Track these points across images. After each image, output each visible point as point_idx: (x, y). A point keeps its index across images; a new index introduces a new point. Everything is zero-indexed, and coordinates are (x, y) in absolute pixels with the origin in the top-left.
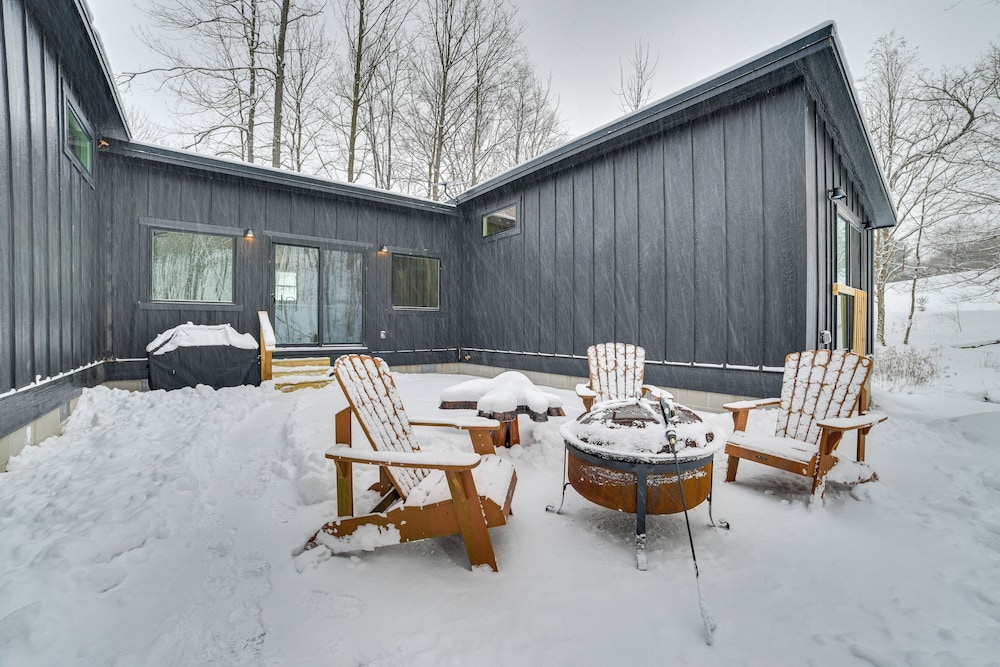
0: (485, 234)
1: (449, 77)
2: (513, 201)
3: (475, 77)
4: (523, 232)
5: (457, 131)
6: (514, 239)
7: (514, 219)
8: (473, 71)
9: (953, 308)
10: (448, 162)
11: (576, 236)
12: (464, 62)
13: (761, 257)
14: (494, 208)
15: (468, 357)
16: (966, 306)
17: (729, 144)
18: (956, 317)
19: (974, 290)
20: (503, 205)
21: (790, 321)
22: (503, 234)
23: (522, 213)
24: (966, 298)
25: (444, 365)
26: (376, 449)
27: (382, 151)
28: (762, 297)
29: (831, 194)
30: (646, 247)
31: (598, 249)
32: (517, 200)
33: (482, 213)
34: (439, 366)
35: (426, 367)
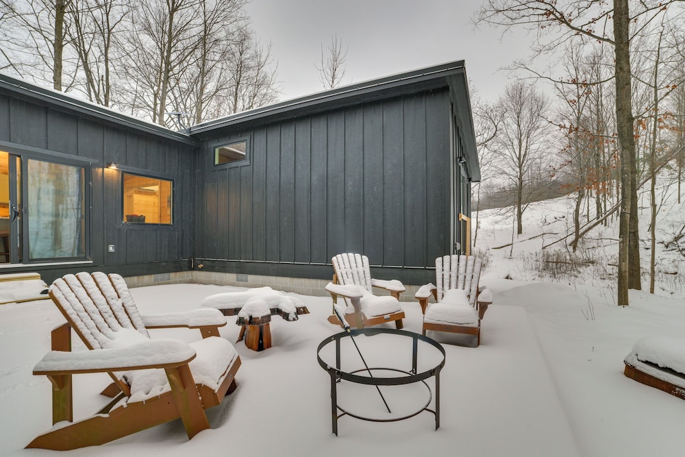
0: (217, 162)
1: (175, 20)
2: (243, 138)
3: (202, 28)
4: (252, 163)
5: (183, 70)
6: (244, 170)
7: (244, 154)
8: (200, 21)
9: (492, 227)
10: (172, 97)
11: (297, 171)
12: (191, 11)
13: (425, 195)
14: (225, 142)
15: (201, 266)
16: (497, 227)
17: (406, 119)
18: (493, 232)
19: (499, 218)
20: (235, 140)
21: (442, 237)
22: (234, 164)
23: (251, 149)
24: (497, 222)
25: (178, 273)
26: (90, 348)
27: (98, 70)
28: (425, 221)
29: (458, 160)
30: (350, 183)
31: (314, 182)
32: (248, 138)
33: (214, 145)
34: (172, 275)
35: (160, 276)
